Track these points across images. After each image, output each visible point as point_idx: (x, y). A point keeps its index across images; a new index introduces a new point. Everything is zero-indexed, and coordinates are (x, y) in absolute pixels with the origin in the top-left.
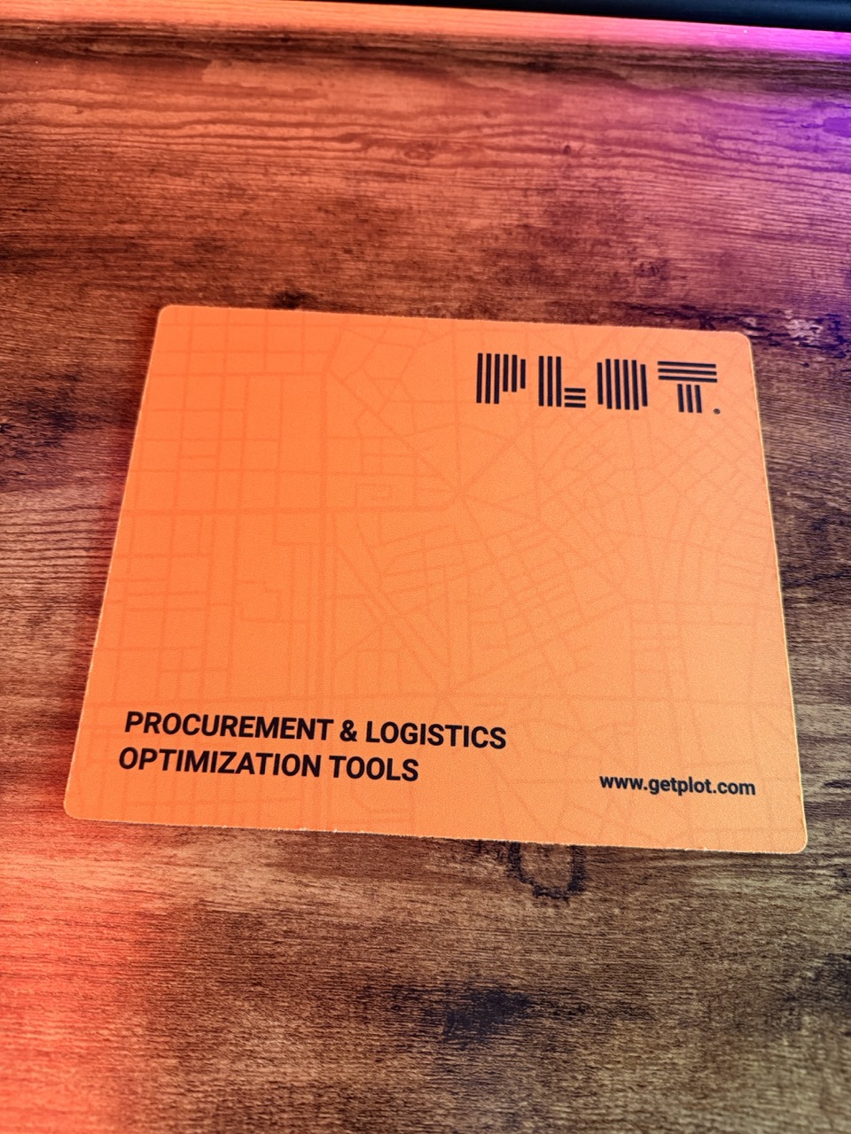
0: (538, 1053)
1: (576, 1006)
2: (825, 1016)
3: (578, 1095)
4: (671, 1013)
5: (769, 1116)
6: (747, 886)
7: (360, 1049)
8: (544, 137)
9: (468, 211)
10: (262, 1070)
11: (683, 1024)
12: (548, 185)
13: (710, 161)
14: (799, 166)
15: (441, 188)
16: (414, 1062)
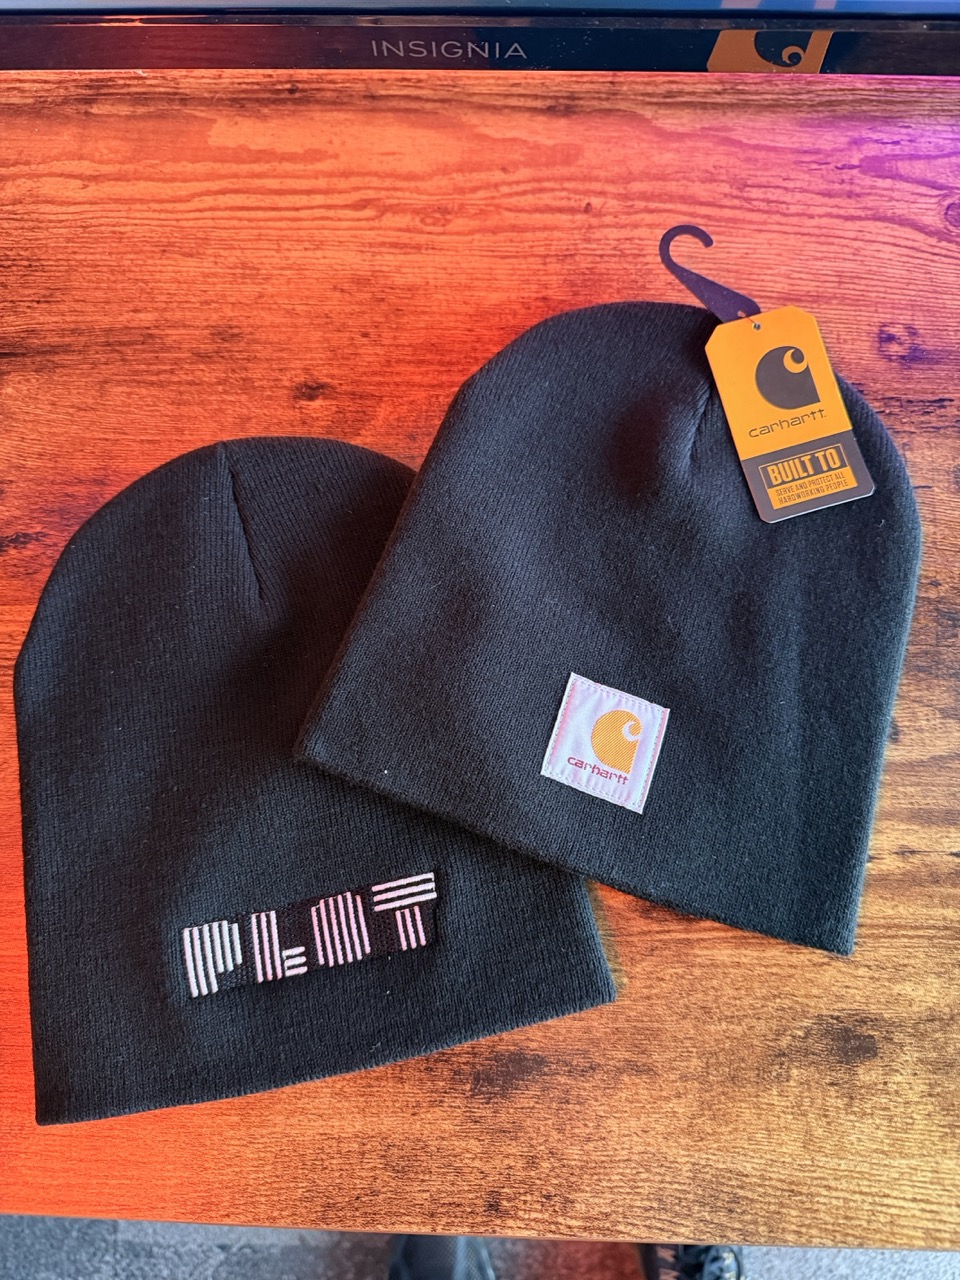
0: (554, 1105)
1: (588, 1065)
2: (812, 1069)
3: (589, 1140)
4: (673, 1069)
5: (757, 1155)
6: (745, 956)
7: (397, 1105)
8: (564, 194)
9: (486, 284)
10: (313, 1123)
11: (684, 1078)
12: (568, 250)
13: (738, 214)
14: (830, 215)
15: (458, 258)
16: (445, 1114)
